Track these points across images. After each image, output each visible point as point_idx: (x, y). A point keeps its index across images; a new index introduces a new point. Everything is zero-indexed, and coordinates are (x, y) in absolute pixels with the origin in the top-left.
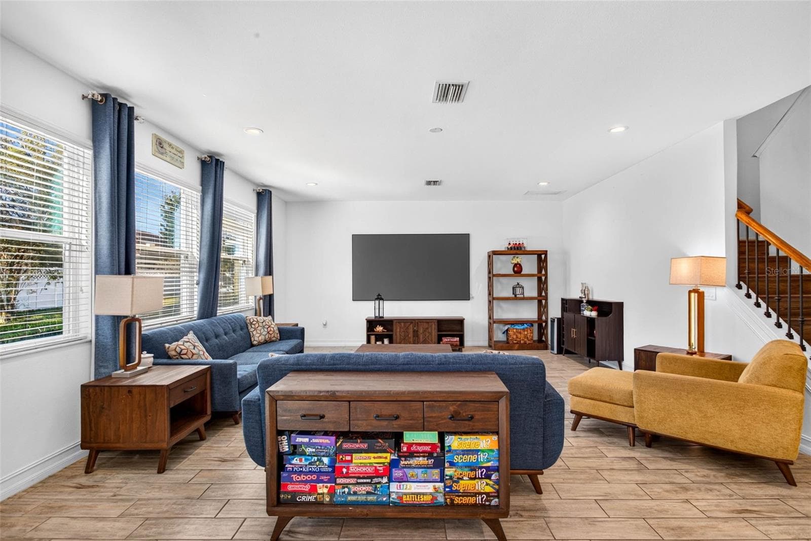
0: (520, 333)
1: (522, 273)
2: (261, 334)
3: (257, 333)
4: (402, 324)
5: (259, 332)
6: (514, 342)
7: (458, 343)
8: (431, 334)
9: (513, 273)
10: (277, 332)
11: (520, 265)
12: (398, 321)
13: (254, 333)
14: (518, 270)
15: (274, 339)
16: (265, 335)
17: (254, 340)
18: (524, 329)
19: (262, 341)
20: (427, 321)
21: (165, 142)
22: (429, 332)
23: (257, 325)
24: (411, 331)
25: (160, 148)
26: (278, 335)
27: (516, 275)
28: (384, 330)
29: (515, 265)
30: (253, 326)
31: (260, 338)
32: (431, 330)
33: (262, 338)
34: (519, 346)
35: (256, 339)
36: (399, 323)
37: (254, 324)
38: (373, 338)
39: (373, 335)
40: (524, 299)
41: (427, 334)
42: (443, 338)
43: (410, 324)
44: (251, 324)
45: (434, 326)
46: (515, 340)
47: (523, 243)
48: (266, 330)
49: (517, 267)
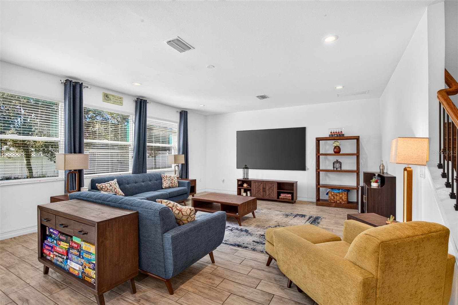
0: (337, 195)
1: (340, 153)
2: (167, 183)
3: (165, 183)
4: (257, 183)
5: (166, 182)
6: (332, 201)
7: (290, 198)
8: (273, 190)
9: (334, 153)
10: (177, 183)
11: (339, 147)
12: (254, 181)
13: (164, 182)
14: (337, 151)
15: (174, 186)
16: (169, 184)
17: (163, 186)
18: (339, 193)
19: (167, 187)
20: (271, 183)
21: (110, 95)
22: (272, 190)
23: (166, 179)
24: (261, 188)
25: (106, 98)
26: (178, 184)
27: (336, 154)
28: (248, 186)
29: (335, 147)
30: (164, 179)
31: (166, 185)
32: (273, 188)
33: (167, 185)
34: (336, 205)
35: (164, 185)
36: (255, 182)
37: (164, 178)
38: (242, 190)
39: (242, 189)
40: (341, 171)
41: (271, 191)
42: (281, 194)
43: (261, 184)
44: (163, 178)
45: (276, 186)
46: (333, 200)
47: (341, 132)
48: (170, 181)
49: (336, 148)
